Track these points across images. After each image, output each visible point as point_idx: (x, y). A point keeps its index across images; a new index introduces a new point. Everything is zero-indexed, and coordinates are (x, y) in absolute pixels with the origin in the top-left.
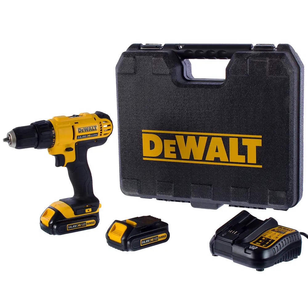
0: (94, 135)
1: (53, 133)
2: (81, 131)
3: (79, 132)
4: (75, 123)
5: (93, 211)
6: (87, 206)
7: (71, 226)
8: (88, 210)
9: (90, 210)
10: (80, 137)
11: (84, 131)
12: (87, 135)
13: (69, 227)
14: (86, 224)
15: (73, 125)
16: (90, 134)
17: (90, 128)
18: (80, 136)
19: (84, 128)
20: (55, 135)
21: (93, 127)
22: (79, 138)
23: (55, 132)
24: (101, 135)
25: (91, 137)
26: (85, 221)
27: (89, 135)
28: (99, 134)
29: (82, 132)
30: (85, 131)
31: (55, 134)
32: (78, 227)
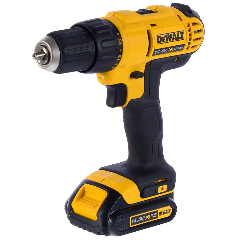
0: (178, 48)
1: (120, 44)
2: (160, 41)
3: (159, 42)
4: (152, 25)
5: (169, 189)
6: (160, 181)
7: (136, 219)
8: (162, 189)
9: (165, 187)
10: (159, 52)
11: (166, 42)
12: (168, 48)
13: (133, 220)
14: (157, 215)
15: (148, 29)
16: (174, 47)
17: (174, 35)
18: (158, 50)
19: (166, 36)
20: (122, 49)
21: (178, 34)
22: (157, 54)
23: (122, 42)
24: (188, 48)
25: (174, 51)
26: (156, 209)
27: (171, 47)
28: (186, 46)
29: (162, 42)
30: (167, 40)
31: (122, 45)
32: (145, 221)
